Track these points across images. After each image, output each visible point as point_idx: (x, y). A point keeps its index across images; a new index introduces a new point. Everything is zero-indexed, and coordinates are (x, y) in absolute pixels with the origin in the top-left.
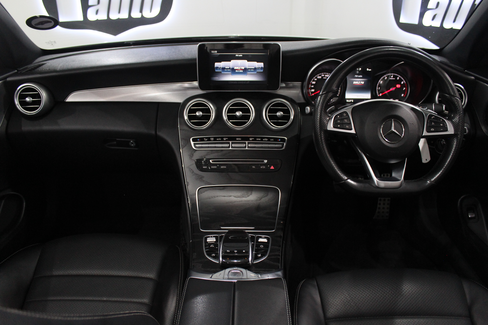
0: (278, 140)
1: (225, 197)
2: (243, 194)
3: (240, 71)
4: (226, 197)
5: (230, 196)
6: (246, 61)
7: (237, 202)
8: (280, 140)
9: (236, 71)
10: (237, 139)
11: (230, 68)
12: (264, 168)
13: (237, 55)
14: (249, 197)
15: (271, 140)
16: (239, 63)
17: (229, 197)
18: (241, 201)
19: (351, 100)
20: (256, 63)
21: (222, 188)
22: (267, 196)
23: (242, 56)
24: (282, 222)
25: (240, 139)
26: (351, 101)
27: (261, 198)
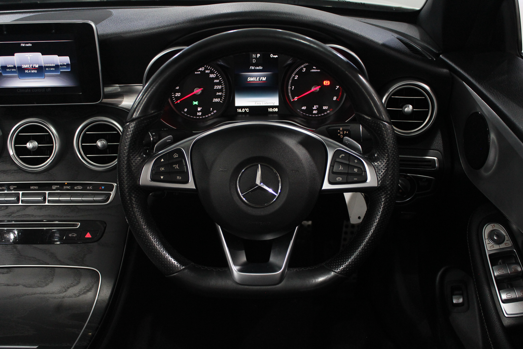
0: (100, 188)
1: (8, 287)
2: (38, 281)
3: (32, 71)
4: (10, 286)
5: (18, 285)
6: (40, 54)
7: (28, 295)
8: (103, 187)
9: (26, 71)
10: (32, 187)
11: (14, 67)
12: (74, 236)
13: (23, 45)
14: (48, 286)
15: (88, 188)
16: (29, 58)
17: (16, 286)
18: (34, 294)
19: (246, 109)
20: (56, 56)
21: (5, 270)
22: (77, 284)
23: (31, 45)
24: (90, 334)
25: (36, 187)
26: (245, 111)
27: (68, 288)
